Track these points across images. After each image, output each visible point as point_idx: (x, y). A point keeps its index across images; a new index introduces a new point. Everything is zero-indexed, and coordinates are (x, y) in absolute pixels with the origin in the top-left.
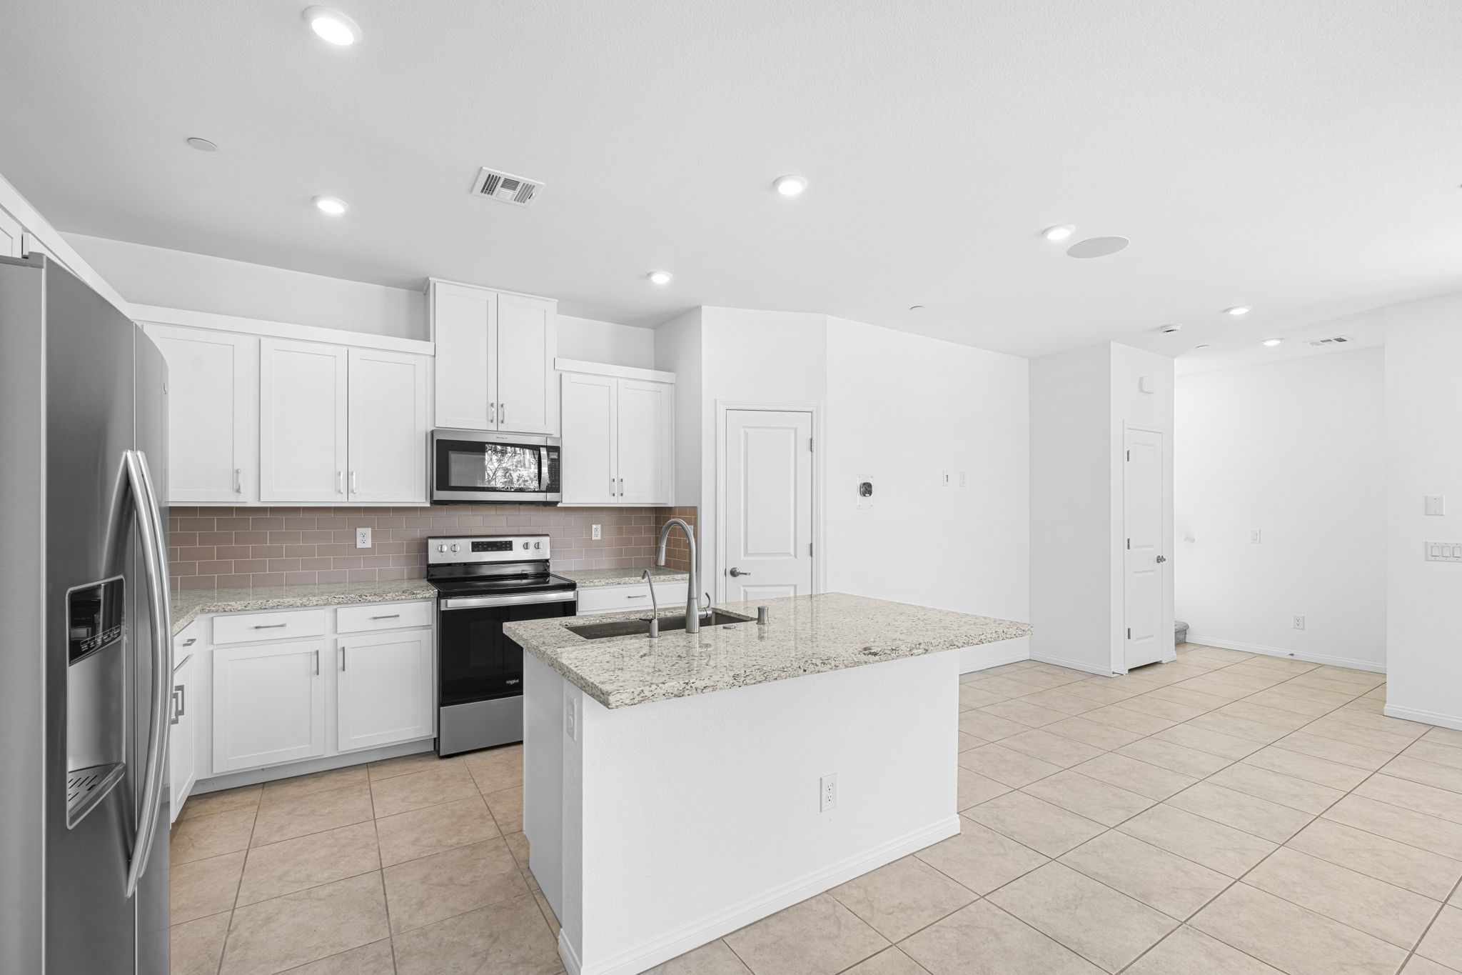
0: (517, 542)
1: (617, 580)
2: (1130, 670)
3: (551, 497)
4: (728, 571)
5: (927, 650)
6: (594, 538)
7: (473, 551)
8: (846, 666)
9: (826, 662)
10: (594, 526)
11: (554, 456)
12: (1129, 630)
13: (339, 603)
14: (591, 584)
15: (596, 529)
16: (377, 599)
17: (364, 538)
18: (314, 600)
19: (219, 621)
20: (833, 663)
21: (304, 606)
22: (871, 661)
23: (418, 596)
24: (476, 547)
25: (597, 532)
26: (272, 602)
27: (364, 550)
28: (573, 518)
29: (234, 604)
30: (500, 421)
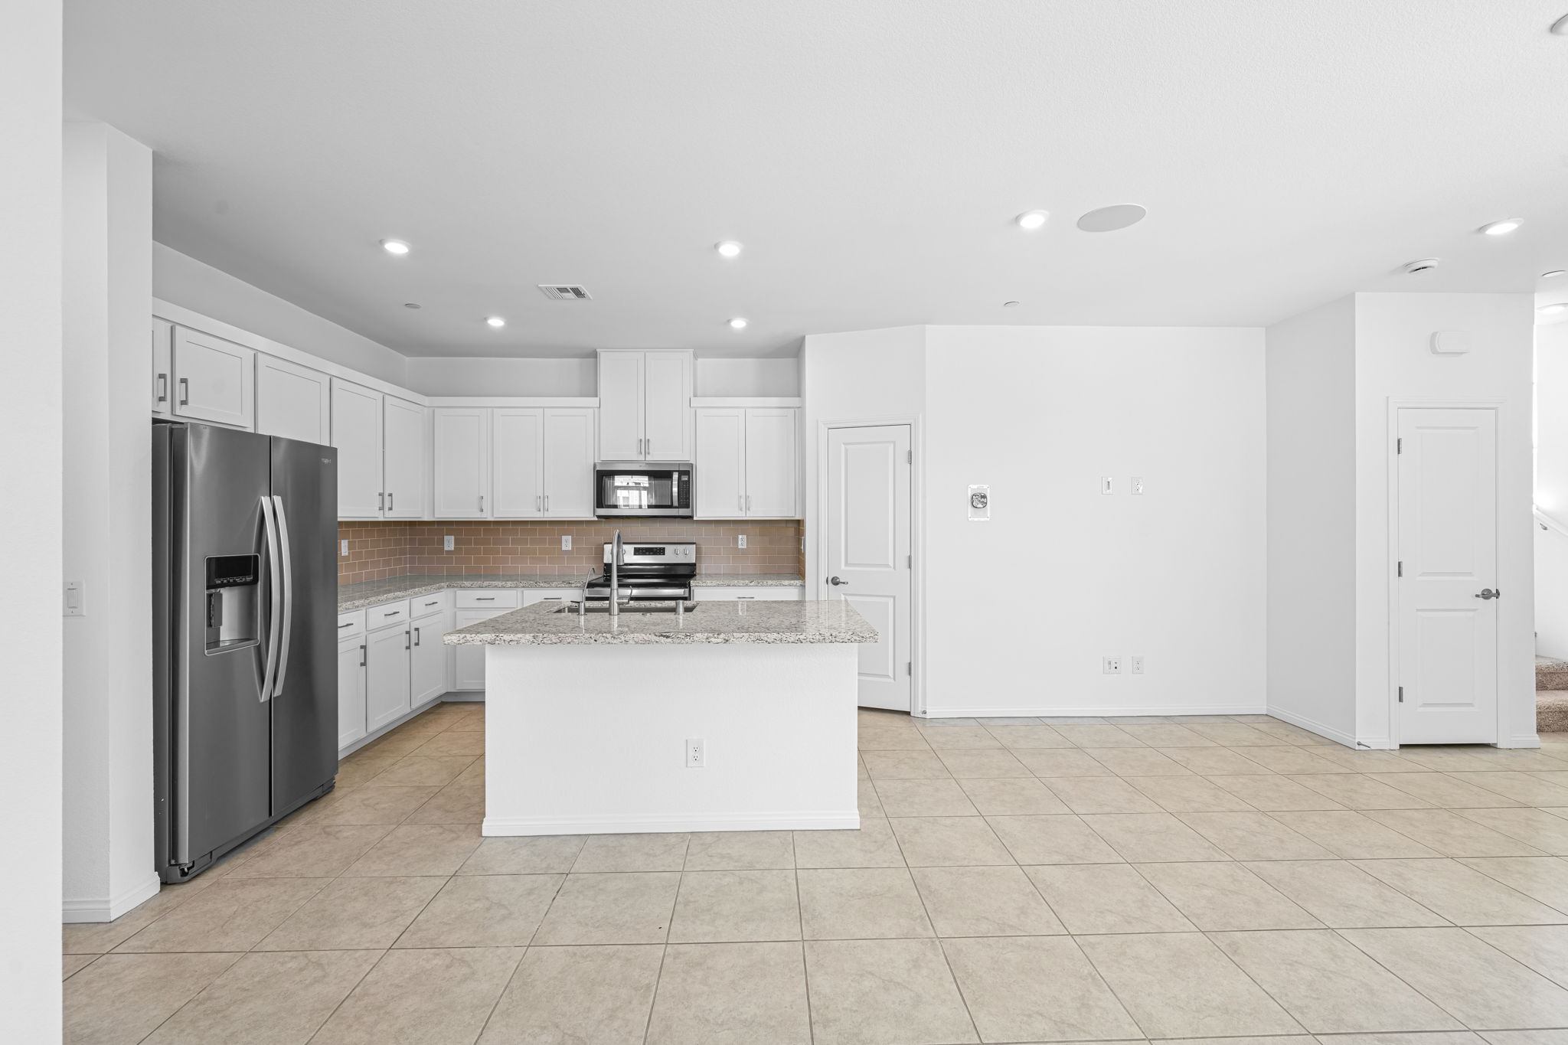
0: (669, 549)
1: (727, 582)
2: (1402, 746)
3: (682, 512)
4: (830, 580)
5: (727, 641)
6: (740, 547)
7: (635, 554)
8: (637, 643)
9: (616, 637)
10: (740, 537)
11: (685, 478)
12: (1401, 689)
13: (524, 587)
14: (704, 584)
15: (742, 539)
16: (546, 585)
17: (567, 543)
18: (509, 584)
19: (460, 593)
20: (623, 638)
21: (503, 587)
22: (663, 641)
23: (573, 585)
24: (637, 552)
25: (742, 542)
26: (486, 583)
27: (567, 552)
28: (722, 529)
29: (467, 584)
30: (647, 453)
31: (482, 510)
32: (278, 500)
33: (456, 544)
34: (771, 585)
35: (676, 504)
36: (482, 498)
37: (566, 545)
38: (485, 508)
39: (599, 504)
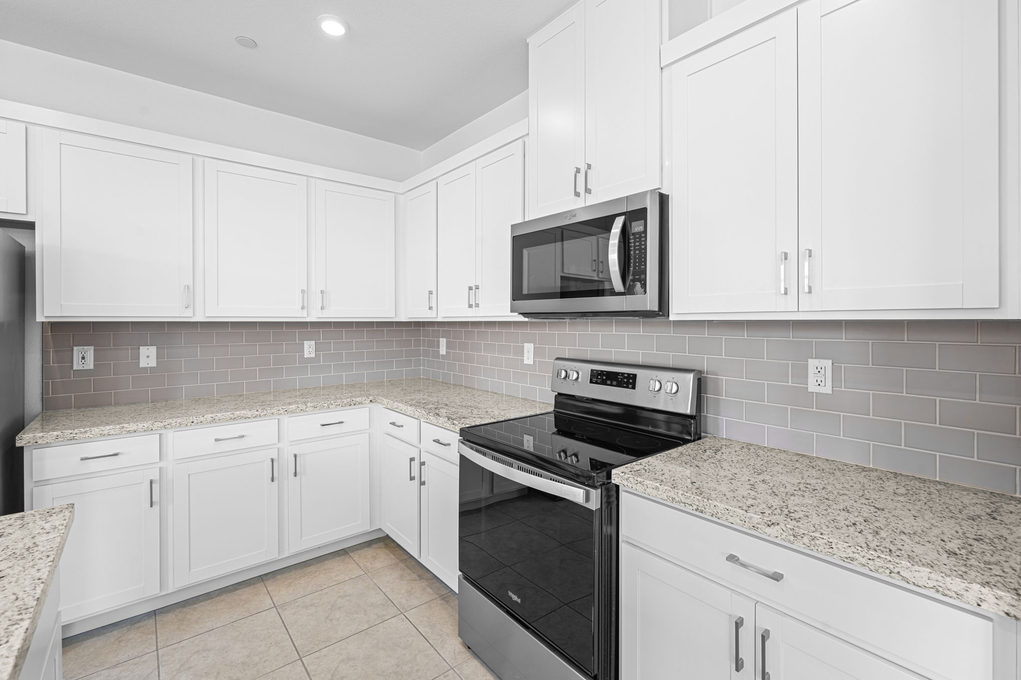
0: (642, 378)
27: (527, 362)
30: (588, 191)
31: (431, 309)
35: (618, 285)
36: (431, 293)
37: (528, 358)
38: (434, 305)
39: (517, 294)
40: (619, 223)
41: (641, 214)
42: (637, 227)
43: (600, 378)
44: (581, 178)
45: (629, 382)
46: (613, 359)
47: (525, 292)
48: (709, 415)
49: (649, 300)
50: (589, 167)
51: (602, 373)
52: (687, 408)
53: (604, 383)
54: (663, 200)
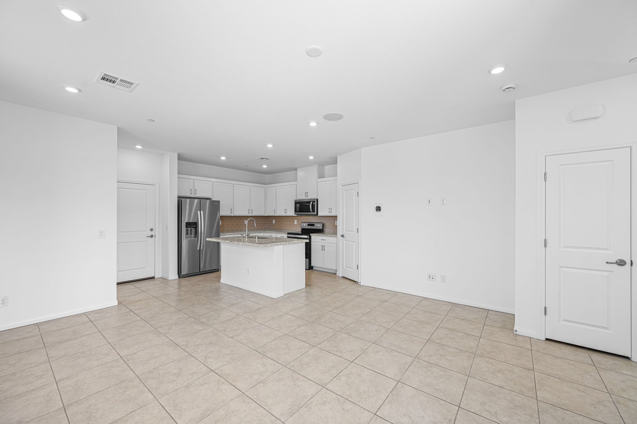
0: (315, 224)
2: (547, 339)
3: (313, 213)
4: (342, 235)
7: (307, 226)
26: (270, 232)
27: (295, 224)
28: (331, 218)
29: (267, 232)
30: (307, 196)
31: (275, 213)
32: (202, 212)
33: (275, 222)
34: (330, 236)
35: (311, 211)
36: (275, 210)
37: (296, 223)
38: (275, 212)
39: (296, 211)
40: (311, 203)
41: (314, 202)
42: (314, 203)
43: (309, 225)
44: (306, 194)
45: (313, 225)
46: (311, 222)
47: (297, 211)
48: (324, 229)
49: (315, 213)
50: (307, 193)
51: (309, 224)
52: (321, 228)
53: (309, 226)
54: (317, 200)
